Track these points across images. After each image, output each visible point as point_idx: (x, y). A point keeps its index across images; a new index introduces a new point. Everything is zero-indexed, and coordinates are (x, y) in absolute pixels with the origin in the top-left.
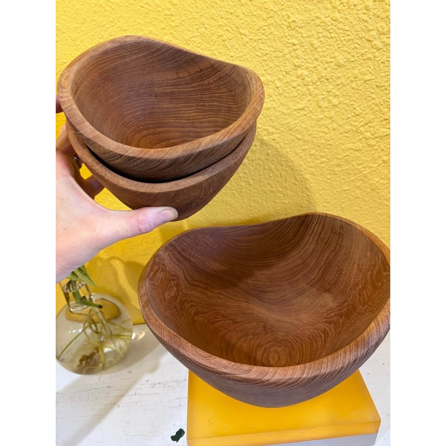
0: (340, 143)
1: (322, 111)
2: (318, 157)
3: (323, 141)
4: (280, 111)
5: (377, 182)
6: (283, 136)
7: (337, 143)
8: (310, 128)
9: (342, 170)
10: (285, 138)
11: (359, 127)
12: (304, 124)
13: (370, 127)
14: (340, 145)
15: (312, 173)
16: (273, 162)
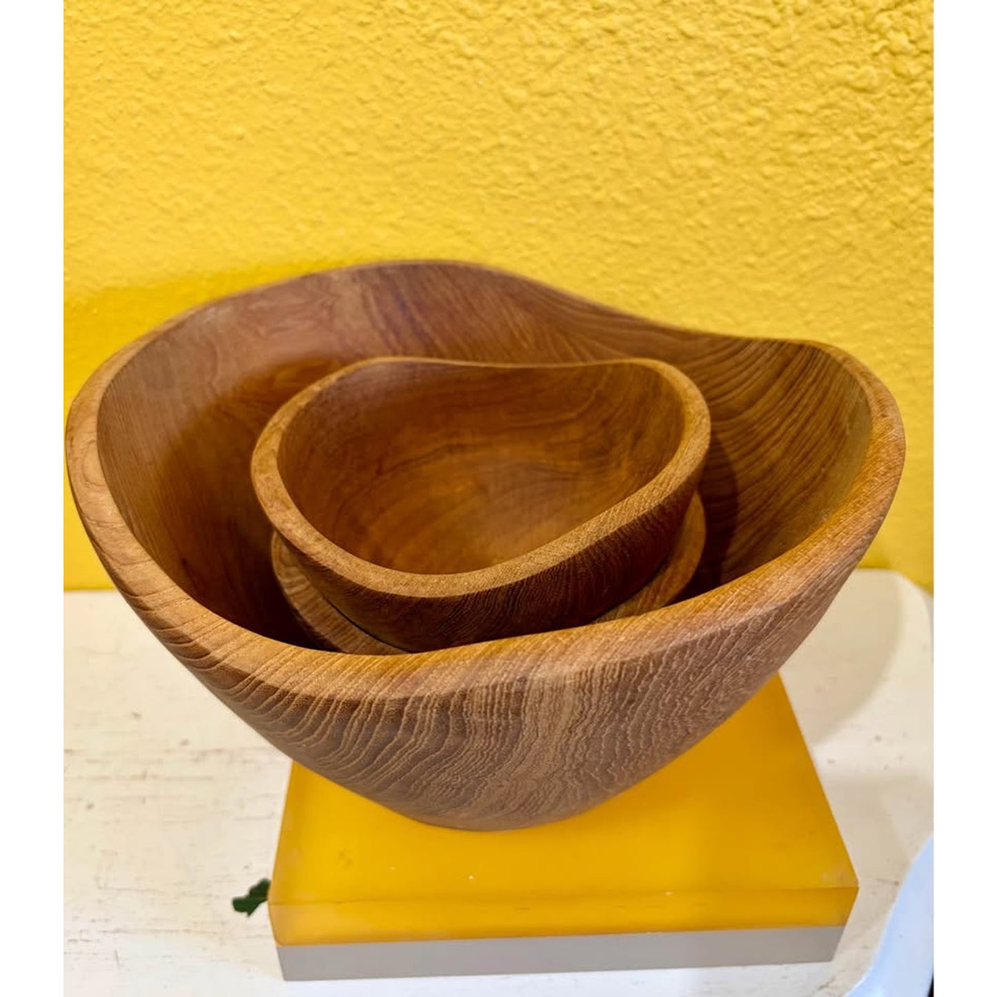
0: (813, 62)
2: (742, 104)
3: (762, 51)
6: (639, 21)
7: (802, 62)
9: (811, 153)
10: (646, 31)
13: (908, 14)
14: (813, 68)
15: (720, 155)
16: (605, 107)
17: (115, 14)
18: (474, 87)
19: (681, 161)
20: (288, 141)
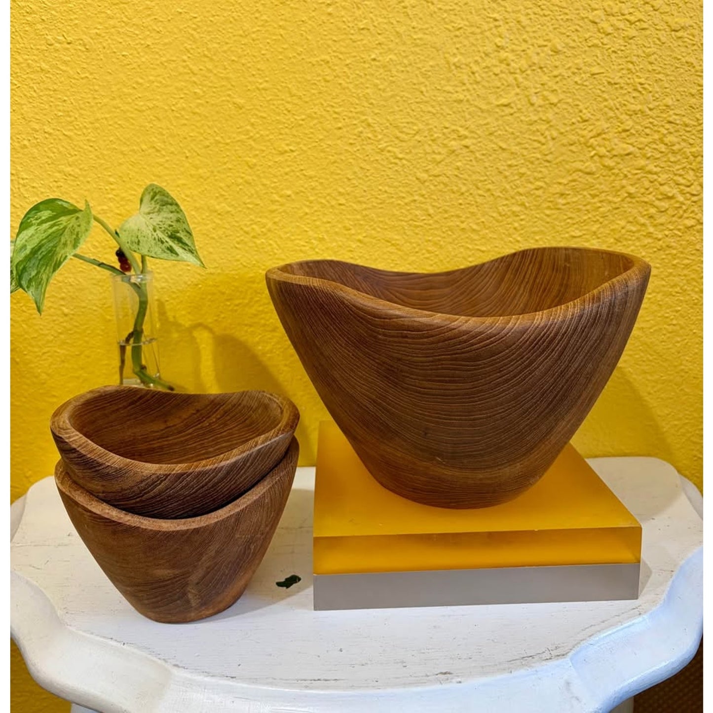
0: (564, 160)
1: (535, 110)
2: (532, 180)
3: (538, 155)
4: (476, 106)
5: (623, 228)
6: (480, 142)
7: (558, 160)
9: (568, 203)
10: (484, 147)
11: (588, 138)
12: (511, 128)
13: (604, 139)
14: (563, 163)
15: (523, 205)
16: (465, 182)
18: (402, 173)
19: (503, 208)
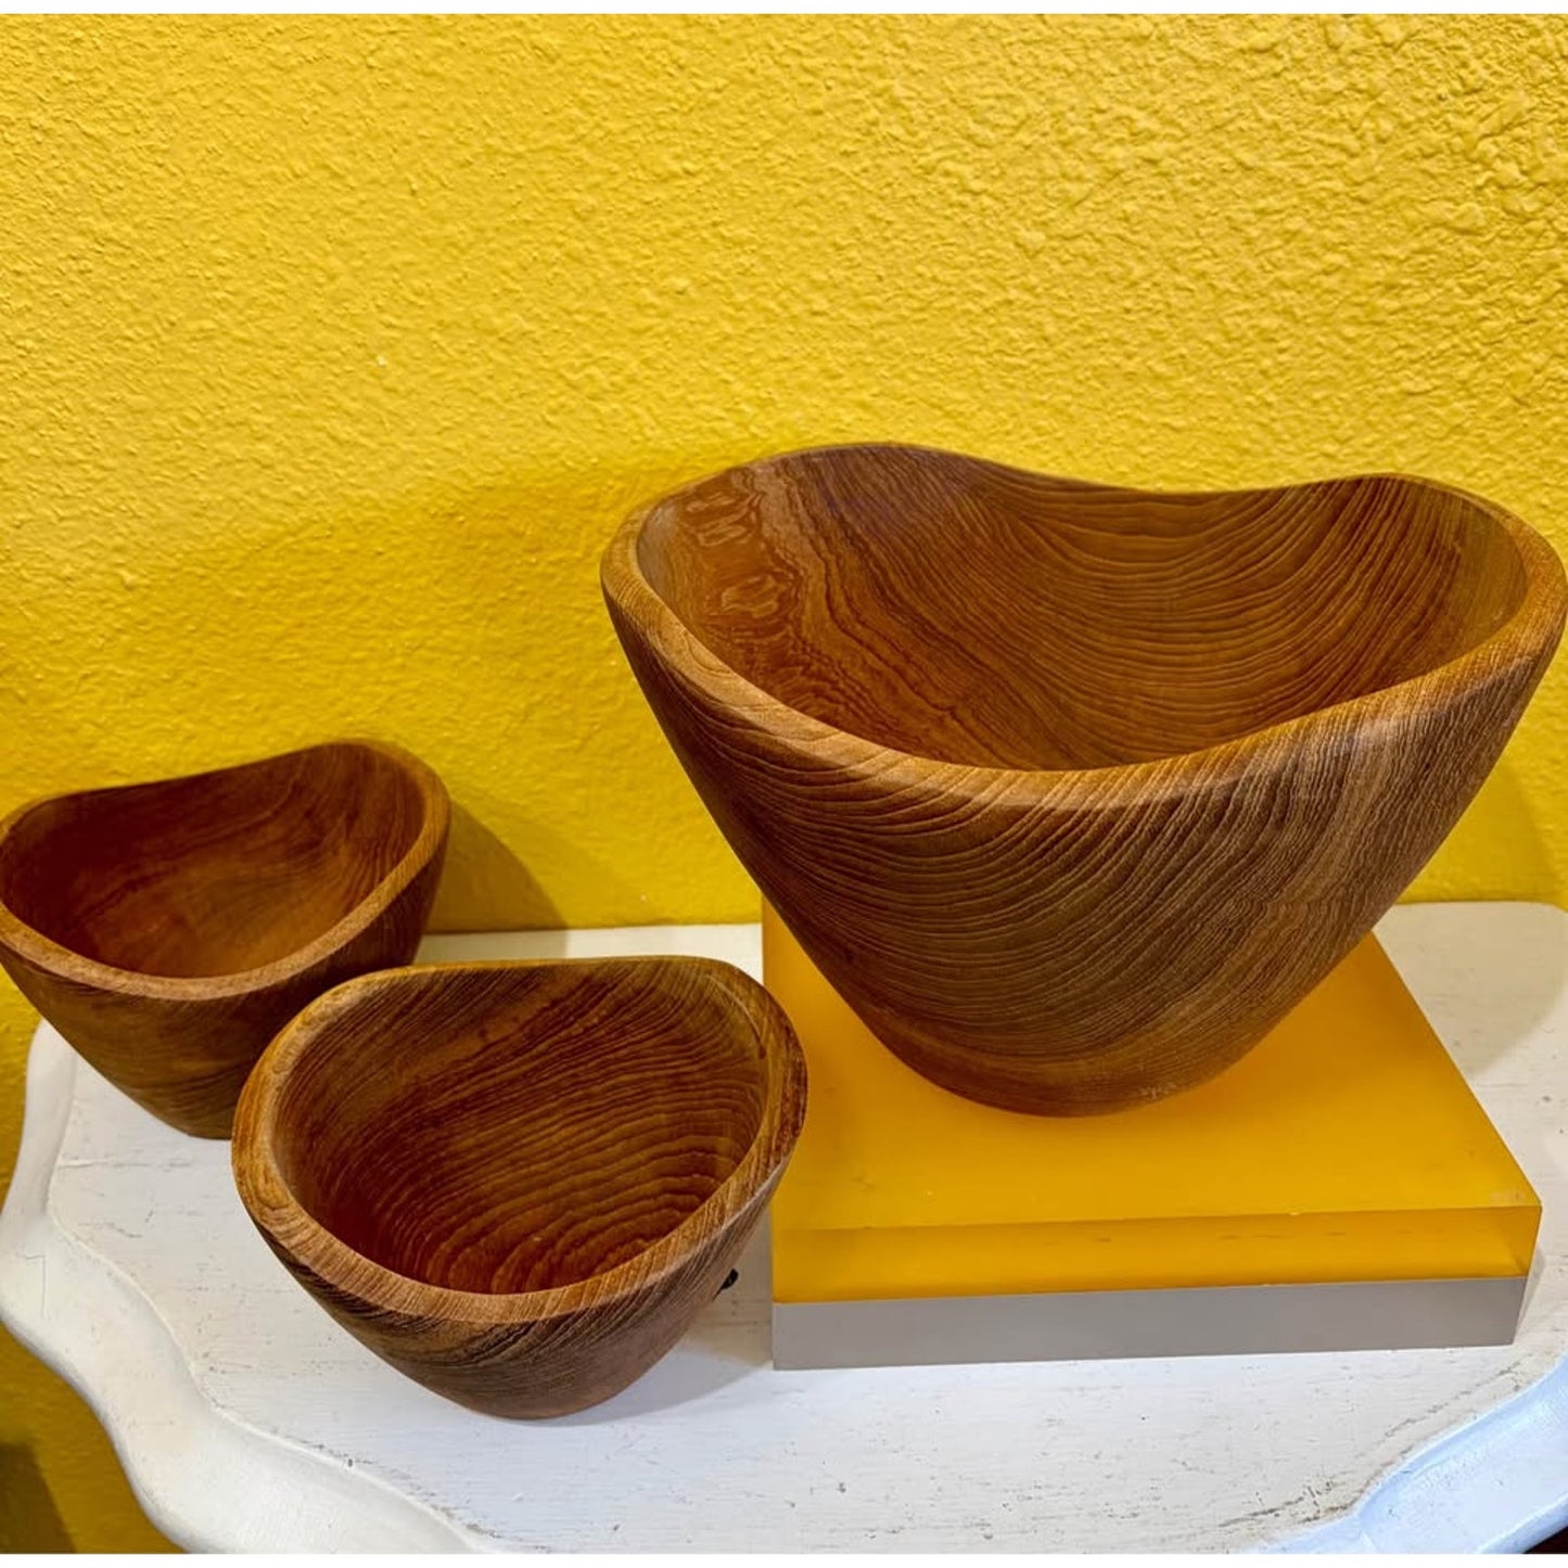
0: (1402, 198)
1: (1341, 63)
3: (1338, 185)
4: (1182, 53)
5: (1537, 372)
6: (1186, 149)
7: (1388, 198)
8: (1291, 127)
9: (1404, 309)
11: (1476, 136)
12: (1272, 111)
13: (1517, 139)
14: (1402, 204)
15: (1287, 312)
16: (1142, 253)
17: (547, 142)
18: (978, 229)
19: (1239, 320)
20: (740, 298)
